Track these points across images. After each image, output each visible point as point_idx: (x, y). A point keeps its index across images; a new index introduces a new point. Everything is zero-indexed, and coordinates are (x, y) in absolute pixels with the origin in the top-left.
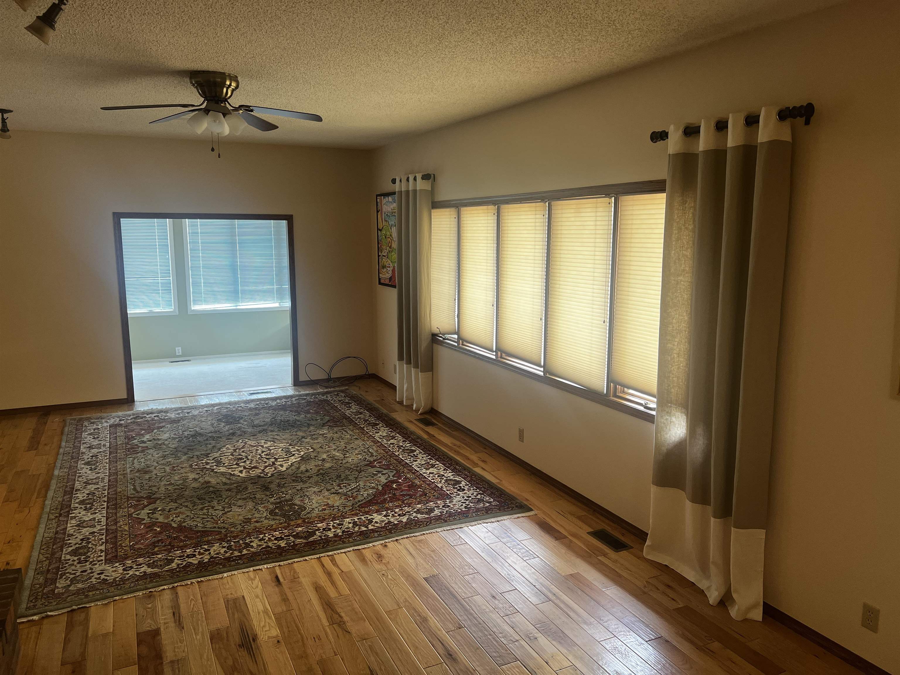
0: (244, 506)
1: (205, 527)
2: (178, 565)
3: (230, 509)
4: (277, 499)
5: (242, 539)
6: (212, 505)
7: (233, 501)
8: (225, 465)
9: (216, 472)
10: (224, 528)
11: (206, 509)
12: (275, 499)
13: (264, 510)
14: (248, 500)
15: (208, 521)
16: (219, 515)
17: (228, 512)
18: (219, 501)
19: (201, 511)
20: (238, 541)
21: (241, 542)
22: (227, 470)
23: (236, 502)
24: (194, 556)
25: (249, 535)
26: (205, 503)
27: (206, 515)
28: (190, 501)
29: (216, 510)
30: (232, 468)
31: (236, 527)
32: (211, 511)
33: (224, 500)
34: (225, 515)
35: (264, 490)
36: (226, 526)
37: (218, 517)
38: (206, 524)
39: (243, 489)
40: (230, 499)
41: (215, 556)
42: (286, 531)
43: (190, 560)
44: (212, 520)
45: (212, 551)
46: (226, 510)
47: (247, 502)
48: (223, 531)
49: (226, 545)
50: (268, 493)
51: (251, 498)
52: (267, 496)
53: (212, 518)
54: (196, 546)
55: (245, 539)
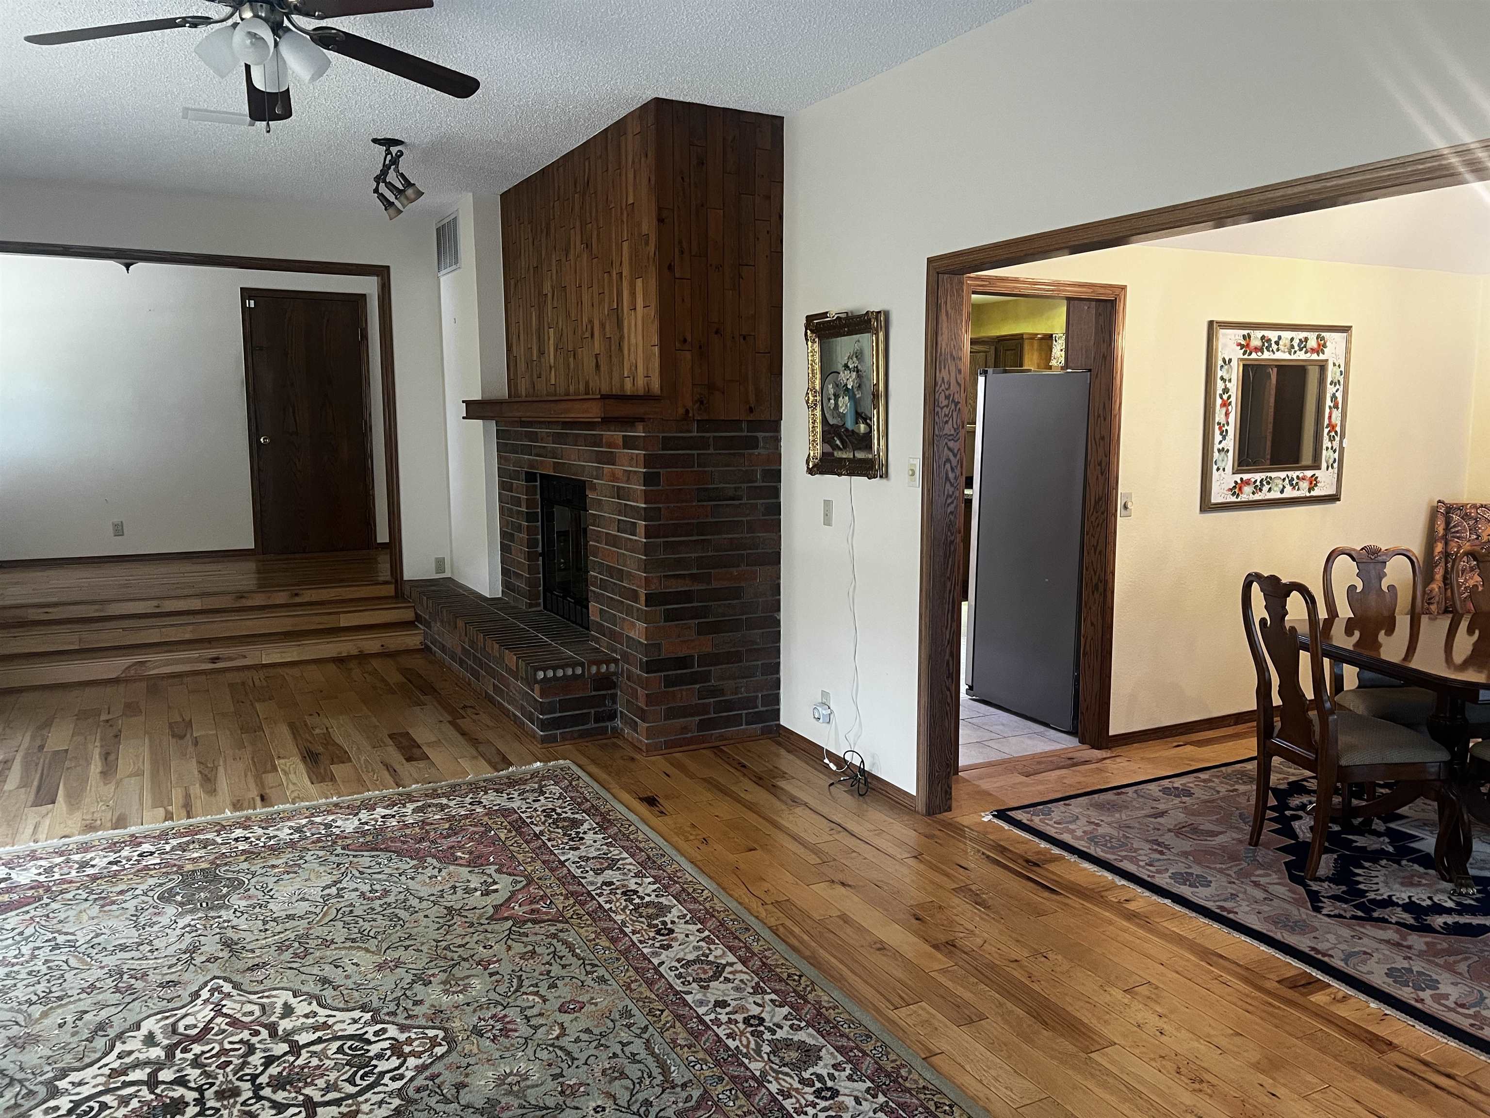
0: (294, 900)
1: (373, 857)
2: (405, 807)
3: (325, 892)
4: (214, 918)
5: (306, 838)
6: (365, 902)
7: (318, 910)
8: (336, 1045)
9: (364, 1008)
10: (337, 855)
11: (377, 891)
12: (220, 917)
13: (253, 890)
14: (284, 915)
15: (370, 867)
16: (348, 878)
17: (329, 887)
18: (351, 911)
19: (388, 889)
20: (313, 835)
21: (308, 834)
22: (331, 1021)
23: (312, 909)
24: (383, 817)
25: (292, 844)
26: (381, 906)
27: (374, 880)
28: (416, 912)
29: (356, 890)
30: (316, 1029)
31: (315, 857)
32: (366, 888)
33: (340, 916)
34: (335, 878)
35: (236, 944)
36: (333, 858)
37: (350, 875)
38: (374, 863)
39: (290, 946)
40: (325, 915)
41: (351, 817)
42: (224, 851)
43: (387, 812)
44: (361, 869)
45: (357, 823)
46: (334, 891)
47: (285, 910)
48: (339, 850)
49: (334, 830)
50: (230, 933)
51: (274, 920)
52: (233, 927)
53: (361, 873)
54: (382, 830)
55: (301, 839)
